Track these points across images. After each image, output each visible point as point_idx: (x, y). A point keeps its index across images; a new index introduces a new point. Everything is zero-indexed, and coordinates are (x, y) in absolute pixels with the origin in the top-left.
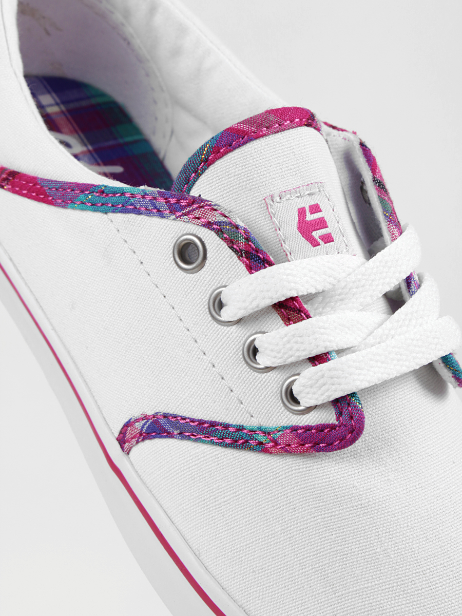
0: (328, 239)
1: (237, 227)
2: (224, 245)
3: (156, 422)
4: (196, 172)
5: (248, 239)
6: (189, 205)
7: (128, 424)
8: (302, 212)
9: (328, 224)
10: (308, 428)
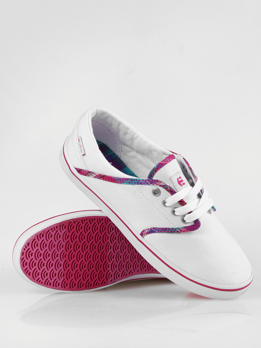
0: (184, 184)
1: (167, 186)
2: (165, 190)
3: (151, 230)
4: (153, 174)
5: (170, 188)
6: (155, 182)
7: (143, 231)
8: (178, 179)
9: (183, 180)
10: (188, 227)
